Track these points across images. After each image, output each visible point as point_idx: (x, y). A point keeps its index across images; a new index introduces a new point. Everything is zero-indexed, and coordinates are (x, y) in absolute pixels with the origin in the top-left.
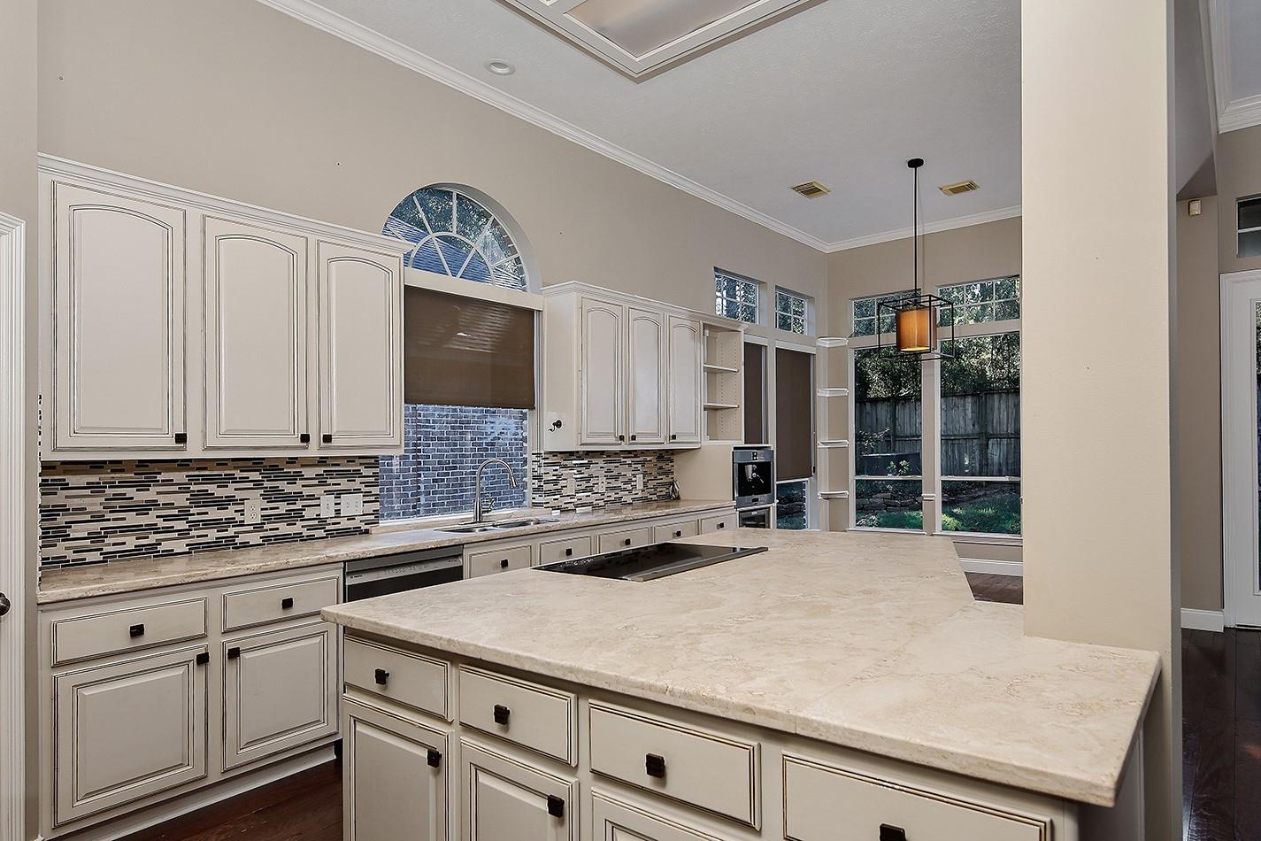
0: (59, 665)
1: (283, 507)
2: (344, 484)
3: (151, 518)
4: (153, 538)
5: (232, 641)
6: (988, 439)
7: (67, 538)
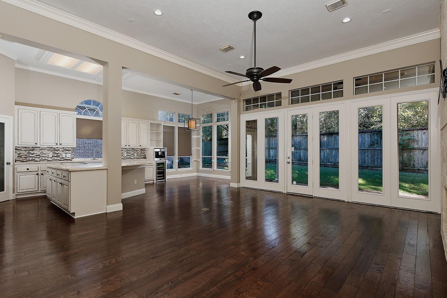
0: (17, 172)
1: (56, 155)
2: (67, 152)
3: (34, 155)
4: (34, 158)
5: (42, 172)
6: (270, 149)
7: (21, 158)
